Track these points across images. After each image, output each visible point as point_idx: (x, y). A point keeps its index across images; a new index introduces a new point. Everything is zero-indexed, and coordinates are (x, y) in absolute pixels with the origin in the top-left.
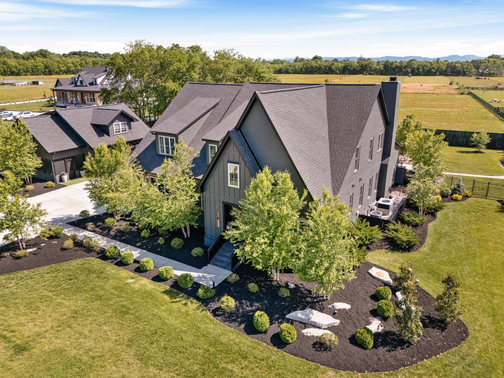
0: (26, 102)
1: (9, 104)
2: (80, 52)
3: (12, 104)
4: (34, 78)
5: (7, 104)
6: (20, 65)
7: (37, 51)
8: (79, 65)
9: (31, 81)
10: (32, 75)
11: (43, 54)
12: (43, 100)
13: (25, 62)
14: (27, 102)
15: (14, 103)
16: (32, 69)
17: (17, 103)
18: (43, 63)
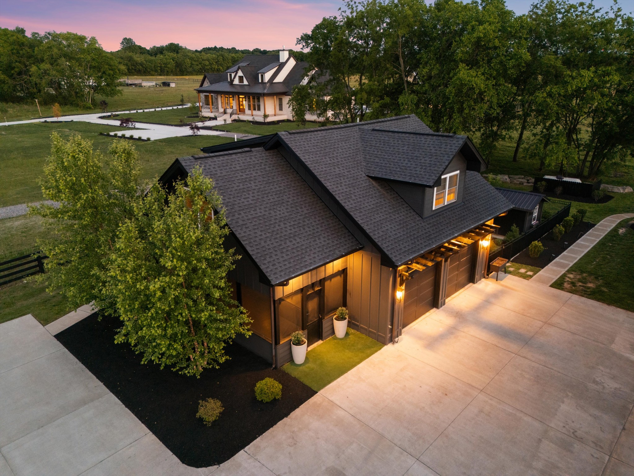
0: (157, 109)
1: (135, 111)
2: (215, 47)
3: (139, 111)
4: (163, 78)
5: (132, 112)
6: (146, 61)
7: (166, 46)
8: (216, 63)
9: (159, 82)
10: (160, 75)
11: (174, 48)
12: (180, 107)
13: (153, 58)
14: (160, 109)
15: (142, 111)
16: (161, 67)
17: (146, 110)
18: (173, 60)
